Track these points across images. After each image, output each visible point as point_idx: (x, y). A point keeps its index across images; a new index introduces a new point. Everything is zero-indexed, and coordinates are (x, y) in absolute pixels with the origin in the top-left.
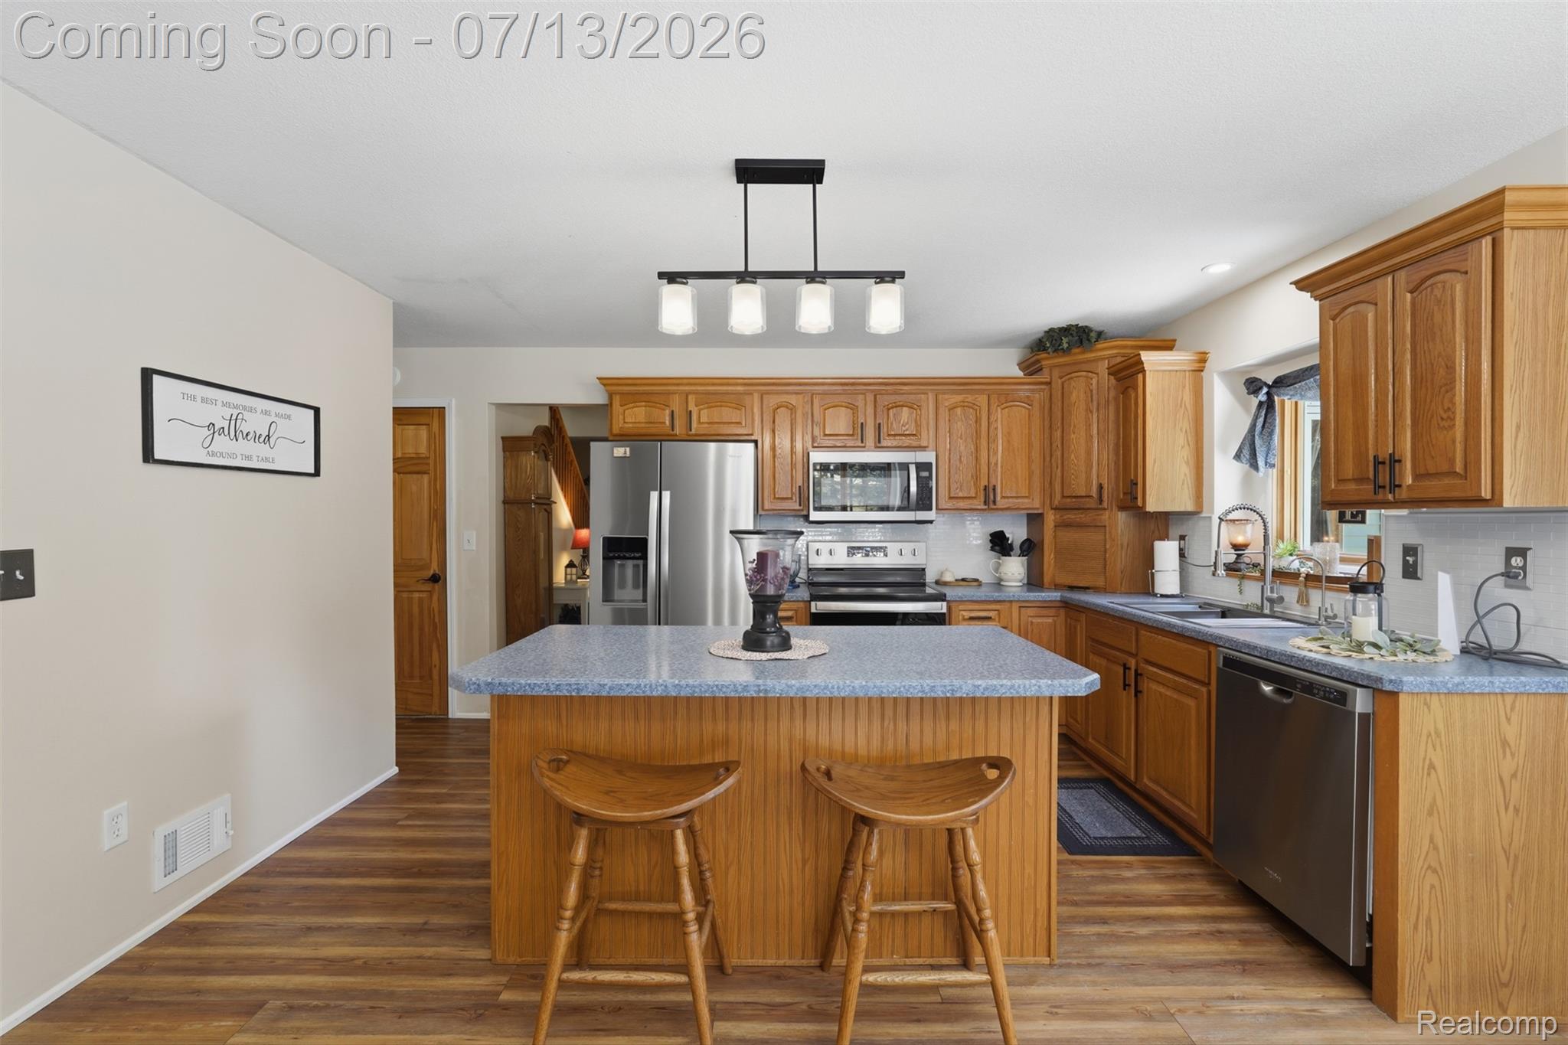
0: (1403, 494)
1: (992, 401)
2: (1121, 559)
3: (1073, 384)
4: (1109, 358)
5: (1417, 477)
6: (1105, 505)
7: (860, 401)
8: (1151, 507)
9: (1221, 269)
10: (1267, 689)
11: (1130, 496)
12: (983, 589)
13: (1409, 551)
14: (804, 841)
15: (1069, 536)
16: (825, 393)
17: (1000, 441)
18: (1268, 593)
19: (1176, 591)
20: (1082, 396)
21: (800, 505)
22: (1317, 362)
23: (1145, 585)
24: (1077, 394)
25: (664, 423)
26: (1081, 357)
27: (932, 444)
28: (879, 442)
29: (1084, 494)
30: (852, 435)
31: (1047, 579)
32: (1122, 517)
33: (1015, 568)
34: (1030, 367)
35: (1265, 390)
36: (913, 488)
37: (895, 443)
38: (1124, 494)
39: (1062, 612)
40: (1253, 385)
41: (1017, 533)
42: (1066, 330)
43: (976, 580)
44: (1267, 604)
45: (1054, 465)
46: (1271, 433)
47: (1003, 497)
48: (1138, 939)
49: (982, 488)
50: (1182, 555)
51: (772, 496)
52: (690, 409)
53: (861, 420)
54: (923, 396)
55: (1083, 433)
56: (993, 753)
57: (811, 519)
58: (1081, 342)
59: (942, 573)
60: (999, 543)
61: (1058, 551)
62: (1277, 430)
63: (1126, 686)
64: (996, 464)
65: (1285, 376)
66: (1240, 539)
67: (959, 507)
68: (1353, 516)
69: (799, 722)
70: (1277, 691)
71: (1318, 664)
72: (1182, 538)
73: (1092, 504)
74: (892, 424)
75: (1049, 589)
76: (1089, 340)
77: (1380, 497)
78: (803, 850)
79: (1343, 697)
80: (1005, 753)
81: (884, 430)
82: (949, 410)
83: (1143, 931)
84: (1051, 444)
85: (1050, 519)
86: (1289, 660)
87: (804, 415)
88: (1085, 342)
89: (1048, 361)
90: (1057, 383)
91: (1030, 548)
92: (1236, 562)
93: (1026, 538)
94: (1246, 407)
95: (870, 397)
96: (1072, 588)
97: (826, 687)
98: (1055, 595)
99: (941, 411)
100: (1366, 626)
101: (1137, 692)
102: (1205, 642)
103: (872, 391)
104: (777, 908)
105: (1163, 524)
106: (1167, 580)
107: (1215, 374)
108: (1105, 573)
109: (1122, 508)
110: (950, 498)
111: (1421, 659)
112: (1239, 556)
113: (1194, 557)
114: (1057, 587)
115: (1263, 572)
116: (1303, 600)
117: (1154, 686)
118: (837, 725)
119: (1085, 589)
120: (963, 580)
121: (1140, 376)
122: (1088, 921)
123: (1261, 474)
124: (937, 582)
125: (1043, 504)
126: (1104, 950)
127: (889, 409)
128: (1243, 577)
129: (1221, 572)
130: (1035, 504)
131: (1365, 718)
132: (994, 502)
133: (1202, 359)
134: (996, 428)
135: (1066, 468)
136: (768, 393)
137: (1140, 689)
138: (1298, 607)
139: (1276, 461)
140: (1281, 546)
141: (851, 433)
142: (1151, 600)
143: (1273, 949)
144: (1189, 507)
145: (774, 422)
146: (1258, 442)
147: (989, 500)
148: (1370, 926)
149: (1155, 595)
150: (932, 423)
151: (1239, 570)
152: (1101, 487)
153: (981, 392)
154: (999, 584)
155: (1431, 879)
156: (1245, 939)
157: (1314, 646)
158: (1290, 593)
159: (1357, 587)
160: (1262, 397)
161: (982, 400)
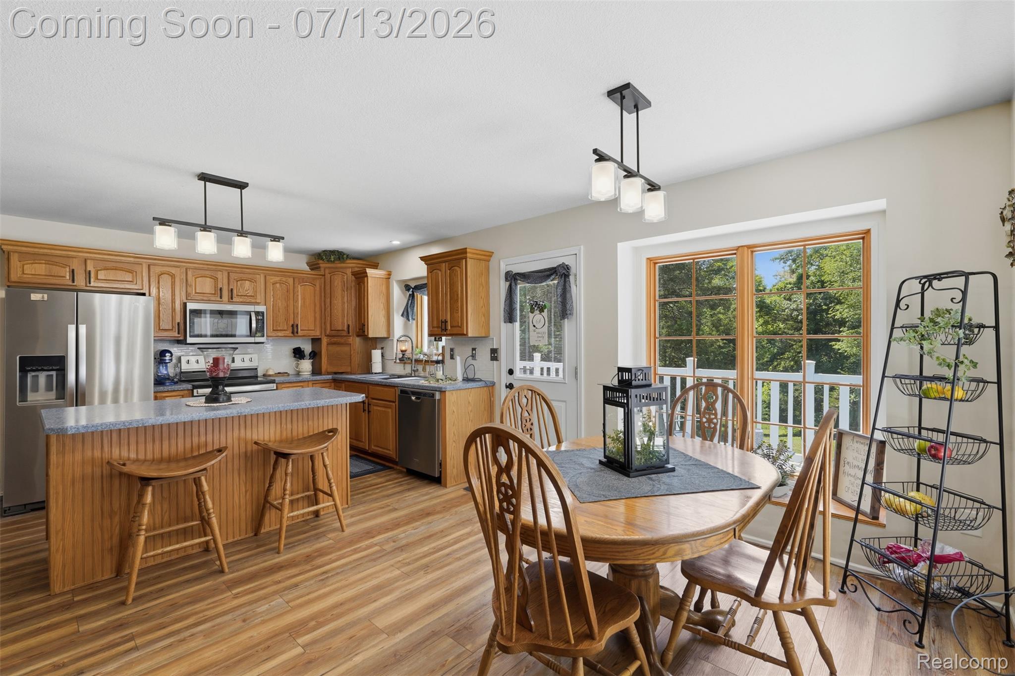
0: (448, 332)
1: (295, 282)
2: (357, 359)
3: (336, 277)
4: (352, 268)
5: (451, 327)
6: (351, 334)
7: (219, 275)
8: (370, 336)
9: (396, 243)
10: (413, 398)
11: (362, 331)
12: (290, 376)
13: (452, 350)
14: (246, 483)
15: (335, 349)
16: (196, 268)
17: (300, 302)
18: (413, 368)
19: (381, 371)
20: (340, 284)
21: (179, 333)
22: (426, 282)
23: (368, 370)
24: (338, 281)
25: (65, 277)
26: (339, 265)
27: (263, 302)
28: (232, 299)
29: (341, 329)
30: (214, 294)
31: (323, 370)
32: (358, 340)
33: (306, 365)
34: (313, 266)
35: (411, 290)
36: (254, 325)
37: (241, 300)
38: (359, 329)
39: (333, 384)
40: (407, 287)
41: (307, 348)
42: (333, 252)
43: (287, 373)
44: (413, 372)
45: (327, 315)
46: (414, 307)
47: (301, 330)
48: (376, 494)
49: (291, 325)
50: (382, 356)
51: (158, 328)
52: (88, 269)
53: (220, 286)
54: (258, 276)
55: (340, 301)
56: (330, 427)
57: (188, 342)
58: (340, 259)
59: (267, 370)
60: (298, 353)
61: (329, 357)
62: (416, 306)
63: (364, 410)
64: (298, 313)
65: (418, 285)
66: (404, 348)
67: (277, 335)
68: (439, 339)
69: (242, 431)
70: (417, 398)
71: (427, 386)
72: (382, 348)
73: (345, 333)
74: (239, 290)
75: (324, 375)
76: (343, 258)
77: (443, 333)
78: (246, 487)
79: (433, 395)
80: (335, 427)
81: (235, 292)
82: (273, 284)
83: (377, 491)
84: (325, 305)
85: (325, 341)
86: (420, 387)
87: (181, 280)
88: (341, 260)
89: (323, 265)
90: (328, 276)
91: (314, 355)
92: (402, 357)
93: (311, 351)
94: (405, 295)
95: (226, 274)
96: (336, 373)
97: (267, 409)
98: (330, 377)
99: (268, 285)
100: (440, 374)
101: (369, 412)
102: (393, 386)
103: (226, 270)
104: (233, 516)
105: (375, 342)
106: (377, 367)
107: (394, 282)
108: (351, 365)
109: (358, 336)
110: (274, 330)
111: (453, 382)
112: (403, 355)
113: (387, 356)
114: (328, 374)
115: (412, 361)
116: (424, 370)
117: (375, 408)
118: (261, 430)
119: (342, 373)
120: (279, 373)
121: (366, 278)
122: (358, 494)
123: (410, 322)
124: (264, 375)
125: (321, 334)
126: (366, 499)
127: (237, 281)
128: (405, 363)
129: (398, 361)
130: (317, 334)
131: (438, 400)
132: (297, 332)
133: (389, 274)
134: (298, 295)
135: (332, 317)
136: (155, 265)
137: (370, 410)
138: (423, 372)
139: (415, 317)
140: (417, 350)
141: (214, 292)
142: (371, 375)
143: (417, 483)
144: (384, 335)
145: (159, 283)
146: (409, 310)
147: (294, 331)
148: (441, 464)
149: (372, 373)
150: (263, 291)
151: (404, 360)
152: (349, 326)
153: (289, 277)
154: (298, 374)
155: (454, 444)
156: (408, 484)
157: (426, 382)
158: (420, 367)
159: (438, 362)
160: (411, 292)
161: (291, 281)
